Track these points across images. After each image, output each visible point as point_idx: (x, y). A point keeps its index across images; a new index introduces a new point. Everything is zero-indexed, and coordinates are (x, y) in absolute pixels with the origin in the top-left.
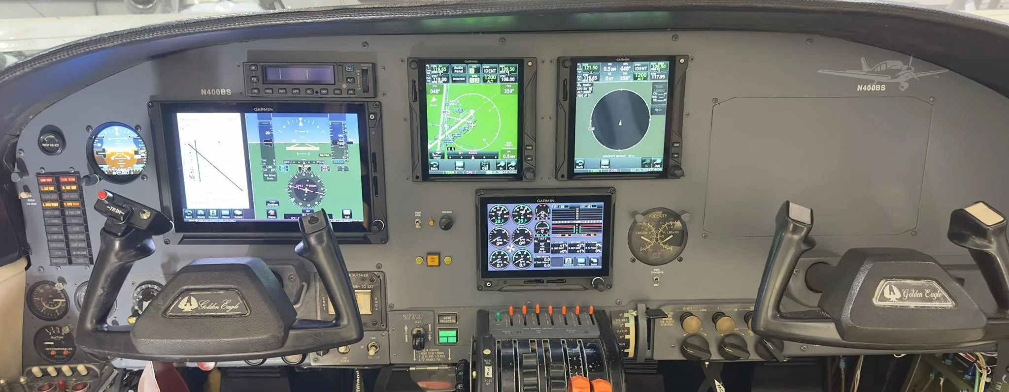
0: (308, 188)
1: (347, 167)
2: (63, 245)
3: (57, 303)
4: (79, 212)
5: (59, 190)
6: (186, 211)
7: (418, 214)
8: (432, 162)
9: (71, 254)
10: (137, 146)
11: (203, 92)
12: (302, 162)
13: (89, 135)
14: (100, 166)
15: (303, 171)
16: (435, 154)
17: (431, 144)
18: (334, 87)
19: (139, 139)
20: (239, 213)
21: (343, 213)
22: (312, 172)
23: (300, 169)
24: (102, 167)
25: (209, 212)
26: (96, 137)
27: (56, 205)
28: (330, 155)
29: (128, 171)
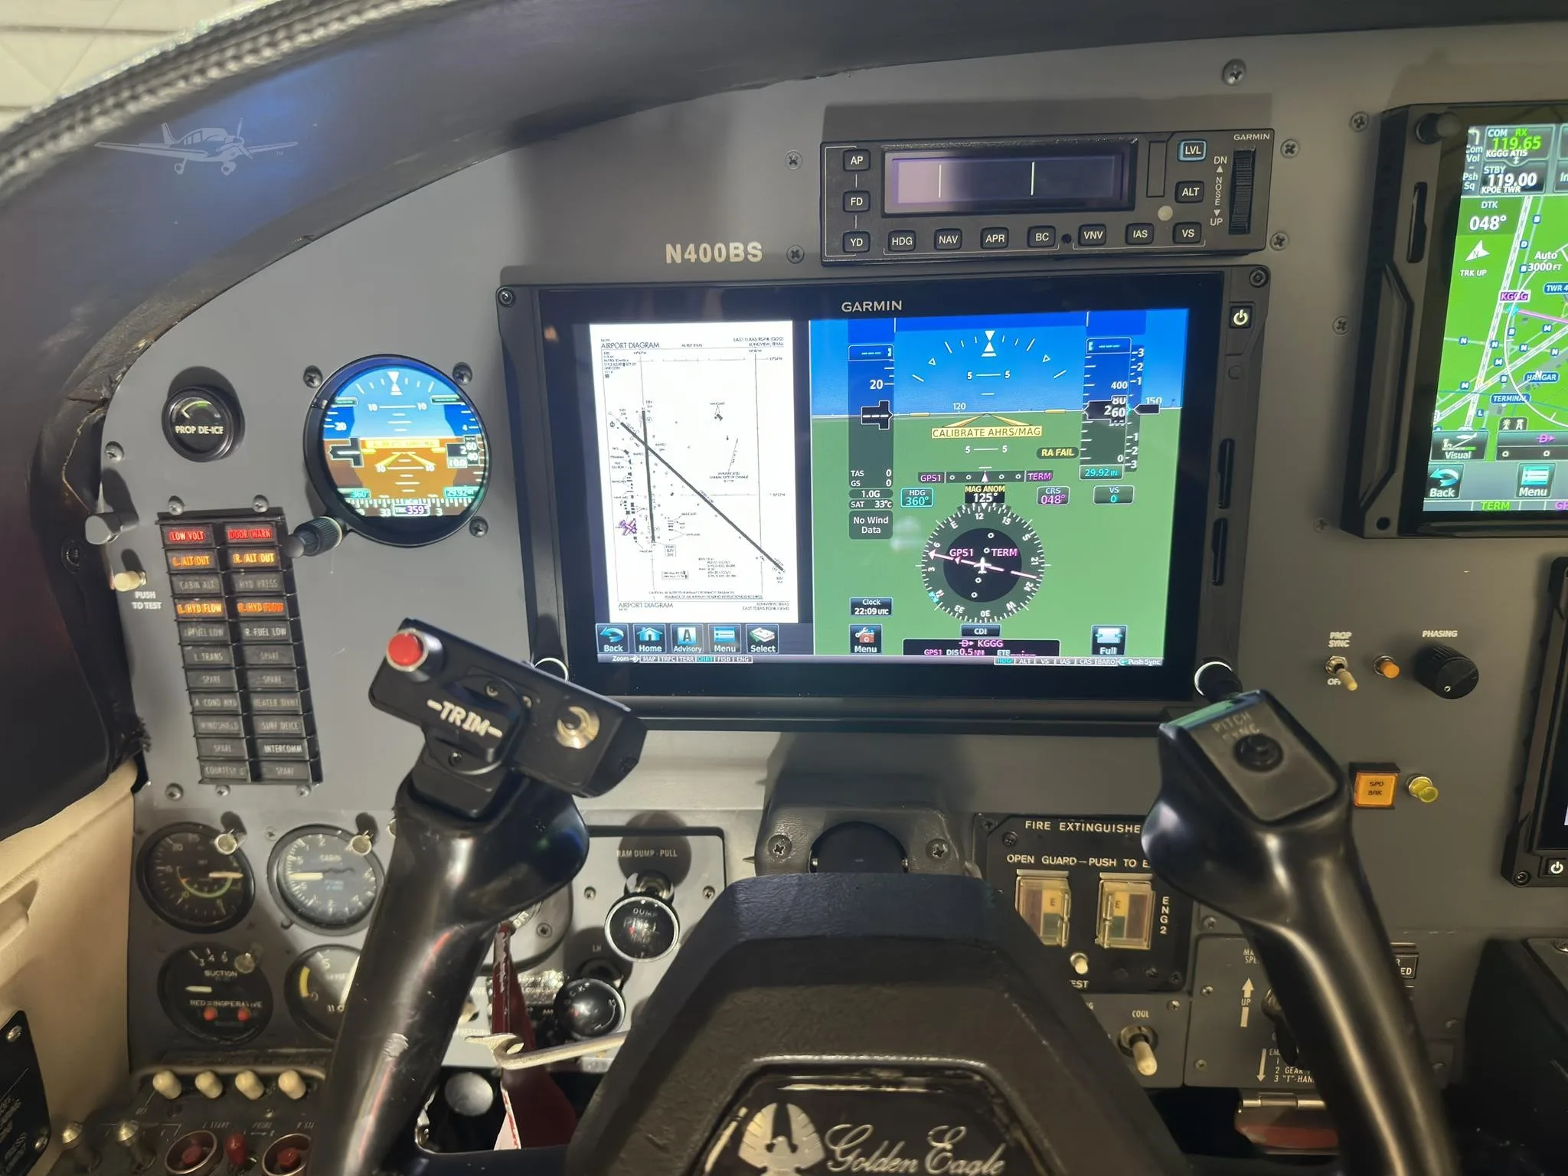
0: (990, 558)
1: (1130, 492)
2: (236, 726)
3: (220, 882)
4: (282, 631)
5: (224, 568)
6: (606, 631)
7: (1340, 639)
8: (1436, 469)
9: (260, 753)
10: (457, 430)
11: (673, 254)
12: (977, 476)
13: (311, 395)
14: (342, 491)
15: (978, 503)
16: (1454, 442)
17: (1443, 408)
18: (1128, 217)
19: (464, 408)
20: (766, 635)
21: (1095, 639)
22: (1008, 508)
23: (969, 498)
24: (348, 495)
25: (675, 633)
26: (332, 401)
27: (216, 608)
28: (1075, 450)
29: (428, 507)
